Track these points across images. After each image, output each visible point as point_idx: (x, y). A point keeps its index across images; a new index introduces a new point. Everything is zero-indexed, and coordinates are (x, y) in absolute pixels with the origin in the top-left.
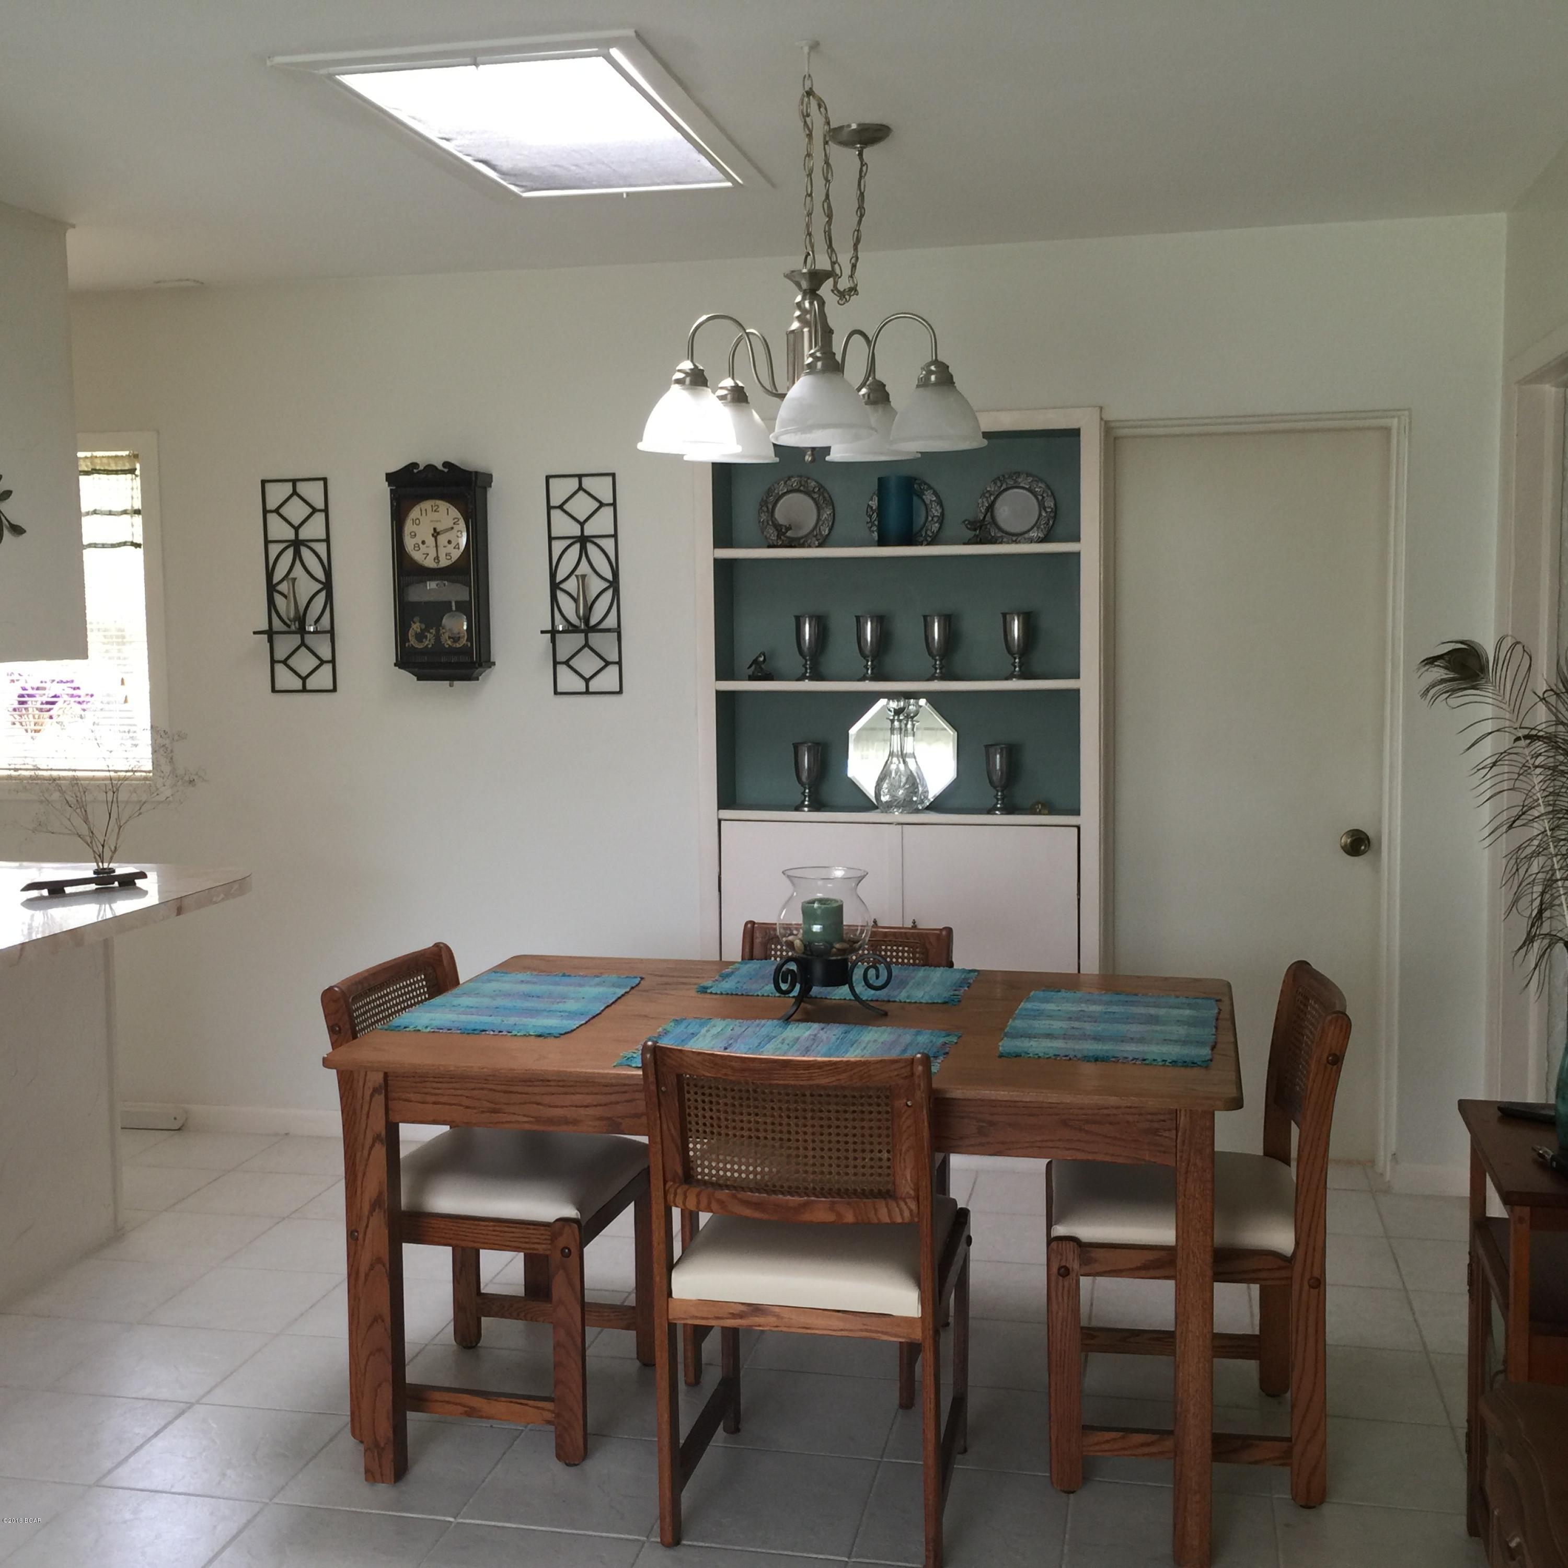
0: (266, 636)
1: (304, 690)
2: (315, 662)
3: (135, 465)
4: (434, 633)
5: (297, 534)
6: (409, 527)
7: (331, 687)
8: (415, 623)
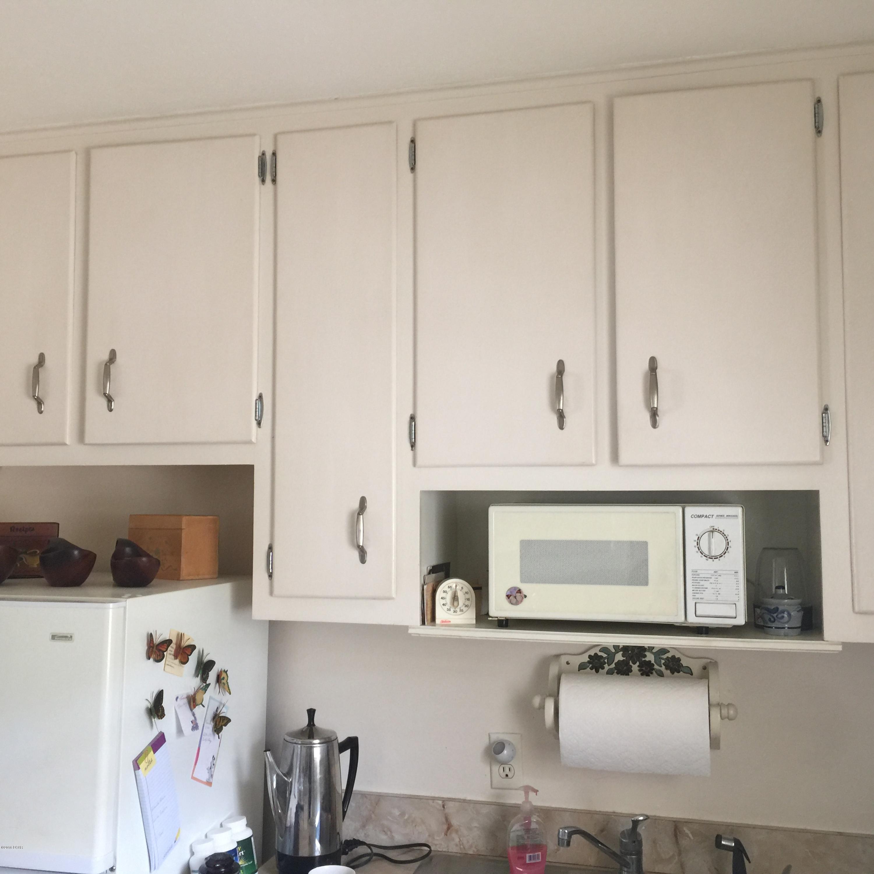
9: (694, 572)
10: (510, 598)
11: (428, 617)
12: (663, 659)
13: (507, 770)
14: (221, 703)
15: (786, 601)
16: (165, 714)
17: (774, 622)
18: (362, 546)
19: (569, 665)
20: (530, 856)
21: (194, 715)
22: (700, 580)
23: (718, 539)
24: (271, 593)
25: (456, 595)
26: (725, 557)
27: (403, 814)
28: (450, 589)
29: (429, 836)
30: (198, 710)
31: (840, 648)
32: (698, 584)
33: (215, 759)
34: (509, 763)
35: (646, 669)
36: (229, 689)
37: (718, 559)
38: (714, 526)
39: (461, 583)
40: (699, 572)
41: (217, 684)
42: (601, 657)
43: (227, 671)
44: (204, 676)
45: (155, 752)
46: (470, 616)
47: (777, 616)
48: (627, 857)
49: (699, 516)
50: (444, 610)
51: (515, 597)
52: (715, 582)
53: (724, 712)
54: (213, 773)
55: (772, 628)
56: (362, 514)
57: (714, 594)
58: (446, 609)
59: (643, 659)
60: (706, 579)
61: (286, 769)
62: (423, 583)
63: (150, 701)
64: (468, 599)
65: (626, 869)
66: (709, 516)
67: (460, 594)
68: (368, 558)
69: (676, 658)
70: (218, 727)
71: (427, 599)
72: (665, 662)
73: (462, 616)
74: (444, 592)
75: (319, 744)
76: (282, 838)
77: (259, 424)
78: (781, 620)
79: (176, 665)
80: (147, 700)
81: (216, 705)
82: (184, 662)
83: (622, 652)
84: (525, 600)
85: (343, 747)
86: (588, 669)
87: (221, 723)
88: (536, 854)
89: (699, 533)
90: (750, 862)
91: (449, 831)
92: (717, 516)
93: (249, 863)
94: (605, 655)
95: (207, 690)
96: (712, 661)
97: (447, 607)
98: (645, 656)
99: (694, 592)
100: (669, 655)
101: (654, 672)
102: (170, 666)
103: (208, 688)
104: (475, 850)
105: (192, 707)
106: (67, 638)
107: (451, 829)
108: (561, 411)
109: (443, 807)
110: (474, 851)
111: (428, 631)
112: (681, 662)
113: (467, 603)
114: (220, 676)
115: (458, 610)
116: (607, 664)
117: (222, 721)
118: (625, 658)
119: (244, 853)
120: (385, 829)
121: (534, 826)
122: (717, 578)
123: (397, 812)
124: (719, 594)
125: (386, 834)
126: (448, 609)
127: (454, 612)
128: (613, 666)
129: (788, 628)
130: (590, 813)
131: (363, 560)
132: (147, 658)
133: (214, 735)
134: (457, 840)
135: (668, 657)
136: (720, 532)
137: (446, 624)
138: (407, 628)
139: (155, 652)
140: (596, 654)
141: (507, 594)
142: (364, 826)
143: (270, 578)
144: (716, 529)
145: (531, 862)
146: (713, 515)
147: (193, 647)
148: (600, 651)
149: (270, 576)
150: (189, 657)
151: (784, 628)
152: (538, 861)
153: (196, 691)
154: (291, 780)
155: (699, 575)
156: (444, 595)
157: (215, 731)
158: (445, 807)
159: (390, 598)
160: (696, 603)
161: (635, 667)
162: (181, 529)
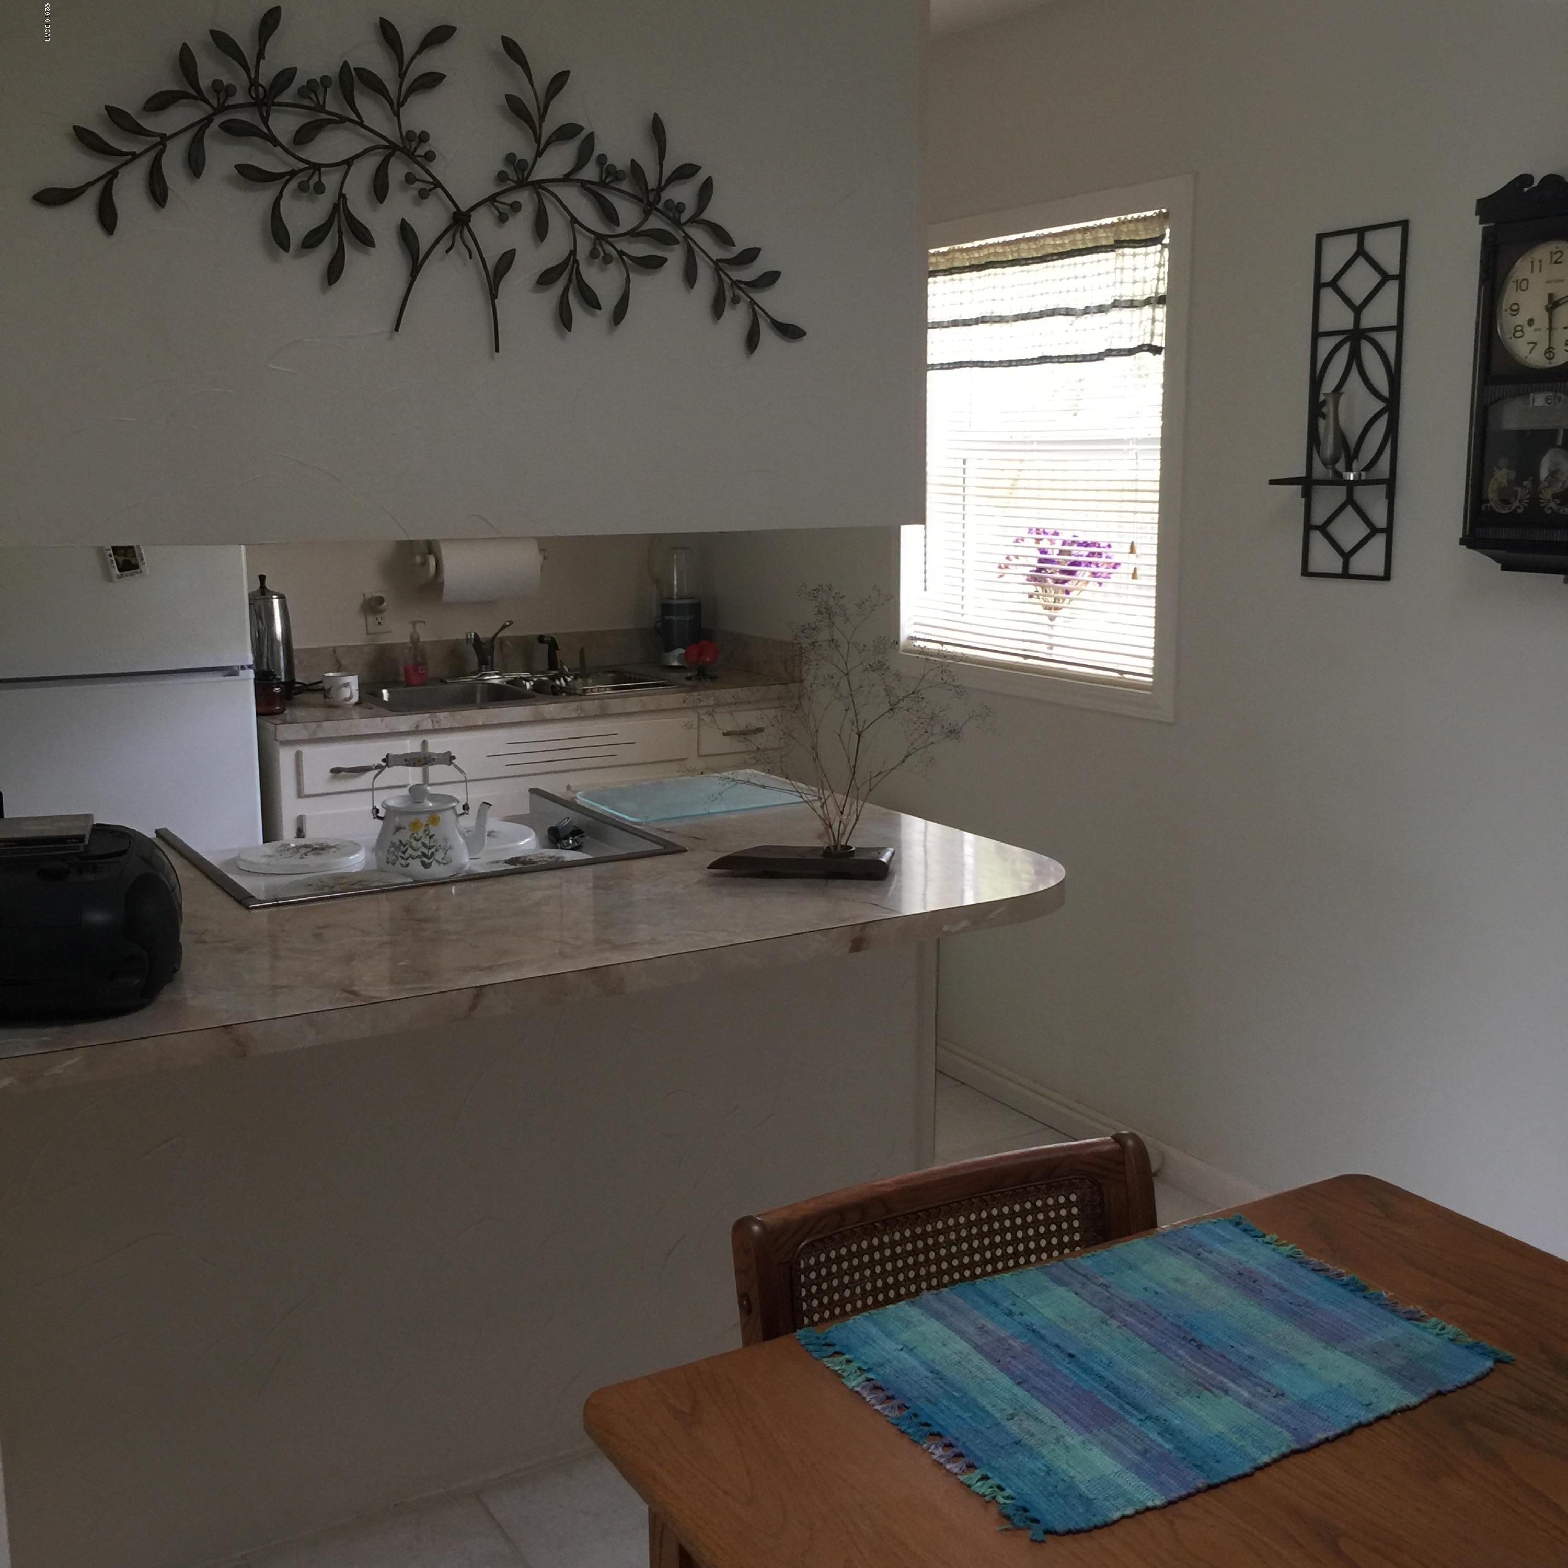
0: (1298, 489)
1: (1346, 574)
2: (1364, 531)
3: (1164, 230)
4: (1529, 486)
5: (1357, 320)
6: (1510, 296)
7: (1381, 572)
8: (1500, 468)
13: (379, 619)
34: (381, 614)
109: (334, 652)
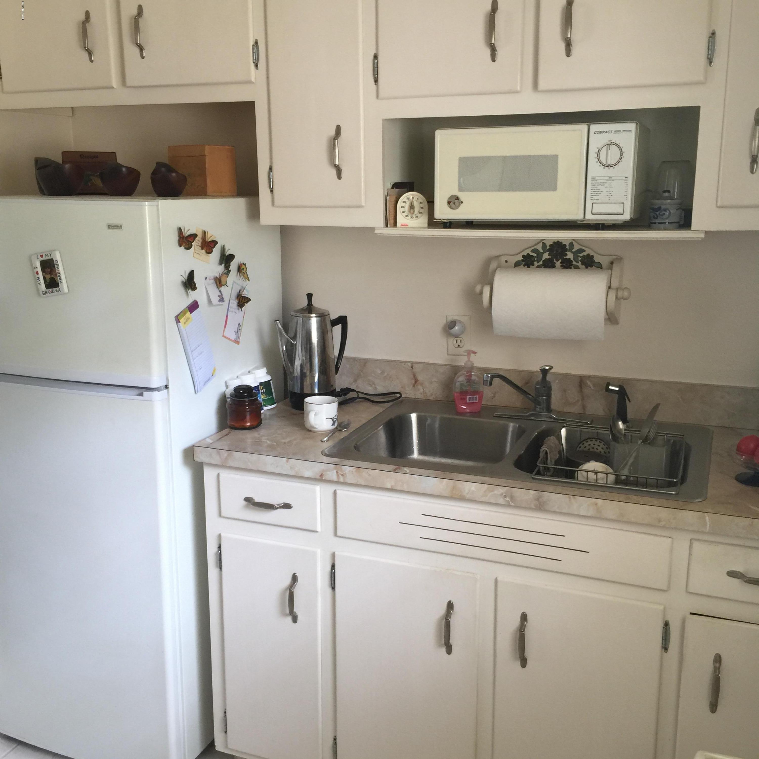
9: (593, 178)
10: (451, 204)
11: (391, 221)
12: (580, 257)
13: (459, 341)
14: (242, 287)
15: (669, 201)
16: (197, 287)
17: (657, 218)
18: (338, 165)
19: (507, 263)
20: (470, 398)
21: (220, 292)
22: (597, 185)
23: (614, 152)
24: (273, 204)
25: (412, 204)
26: (618, 165)
27: (383, 372)
28: (408, 200)
29: (402, 387)
30: (223, 289)
31: (703, 236)
32: (596, 188)
33: (240, 326)
34: (460, 337)
35: (567, 265)
36: (248, 278)
37: (613, 167)
38: (612, 140)
39: (417, 195)
40: (597, 178)
41: (239, 274)
42: (532, 256)
43: (246, 264)
44: (227, 265)
45: (191, 313)
46: (423, 220)
47: (659, 214)
48: (539, 398)
49: (601, 132)
50: (403, 216)
51: (454, 203)
52: (609, 186)
53: (620, 294)
54: (239, 335)
55: (655, 223)
56: (337, 139)
57: (607, 196)
58: (405, 216)
59: (565, 257)
60: (602, 184)
61: (292, 335)
62: (387, 195)
63: (184, 277)
64: (422, 208)
65: (538, 407)
66: (609, 132)
67: (416, 204)
68: (344, 175)
69: (590, 256)
70: (241, 304)
71: (389, 207)
72: (582, 259)
73: (416, 221)
74: (404, 202)
75: (316, 317)
76: (292, 381)
77: (256, 66)
78: (662, 217)
79: (203, 254)
80: (181, 275)
81: (239, 288)
82: (209, 252)
83: (548, 252)
84: (462, 205)
85: (334, 323)
86: (522, 266)
87: (243, 301)
88: (475, 396)
89: (600, 146)
90: (630, 402)
91: (416, 384)
92: (615, 131)
93: (269, 397)
94: (535, 255)
95: (229, 275)
96: (618, 257)
97: (406, 214)
98: (566, 255)
99: (592, 195)
100: (585, 254)
101: (572, 267)
102: (198, 254)
103: (229, 273)
104: (435, 397)
105: (219, 287)
106: (118, 227)
107: (417, 382)
108: (492, 45)
109: (412, 367)
110: (433, 398)
111: (391, 231)
112: (594, 259)
113: (422, 211)
114: (240, 267)
115: (414, 216)
116: (536, 262)
117: (244, 300)
118: (550, 257)
119: (265, 390)
120: (371, 383)
121: (473, 378)
122: (611, 183)
123: (379, 372)
124: (611, 196)
125: (371, 386)
126: (406, 215)
127: (411, 218)
128: (541, 263)
129: (669, 223)
130: (520, 372)
131: (339, 177)
132: (179, 246)
133: (239, 309)
134: (422, 390)
135: (584, 255)
136: (616, 145)
137: (405, 226)
138: (373, 229)
139: (185, 241)
140: (528, 254)
141: (449, 201)
142: (355, 381)
143: (272, 193)
144: (613, 143)
145: (471, 402)
146: (612, 131)
147: (215, 243)
148: (531, 252)
149: (272, 191)
150: (213, 249)
151: (665, 223)
152: (475, 401)
153: (220, 275)
154: (296, 342)
155: (596, 181)
156: (403, 205)
157: (239, 306)
158: (413, 367)
159: (361, 207)
160: (593, 204)
161: (558, 264)
162: (205, 156)
